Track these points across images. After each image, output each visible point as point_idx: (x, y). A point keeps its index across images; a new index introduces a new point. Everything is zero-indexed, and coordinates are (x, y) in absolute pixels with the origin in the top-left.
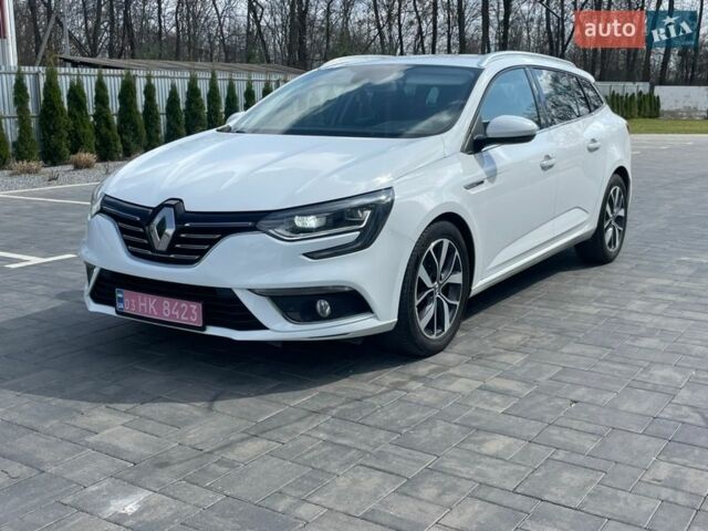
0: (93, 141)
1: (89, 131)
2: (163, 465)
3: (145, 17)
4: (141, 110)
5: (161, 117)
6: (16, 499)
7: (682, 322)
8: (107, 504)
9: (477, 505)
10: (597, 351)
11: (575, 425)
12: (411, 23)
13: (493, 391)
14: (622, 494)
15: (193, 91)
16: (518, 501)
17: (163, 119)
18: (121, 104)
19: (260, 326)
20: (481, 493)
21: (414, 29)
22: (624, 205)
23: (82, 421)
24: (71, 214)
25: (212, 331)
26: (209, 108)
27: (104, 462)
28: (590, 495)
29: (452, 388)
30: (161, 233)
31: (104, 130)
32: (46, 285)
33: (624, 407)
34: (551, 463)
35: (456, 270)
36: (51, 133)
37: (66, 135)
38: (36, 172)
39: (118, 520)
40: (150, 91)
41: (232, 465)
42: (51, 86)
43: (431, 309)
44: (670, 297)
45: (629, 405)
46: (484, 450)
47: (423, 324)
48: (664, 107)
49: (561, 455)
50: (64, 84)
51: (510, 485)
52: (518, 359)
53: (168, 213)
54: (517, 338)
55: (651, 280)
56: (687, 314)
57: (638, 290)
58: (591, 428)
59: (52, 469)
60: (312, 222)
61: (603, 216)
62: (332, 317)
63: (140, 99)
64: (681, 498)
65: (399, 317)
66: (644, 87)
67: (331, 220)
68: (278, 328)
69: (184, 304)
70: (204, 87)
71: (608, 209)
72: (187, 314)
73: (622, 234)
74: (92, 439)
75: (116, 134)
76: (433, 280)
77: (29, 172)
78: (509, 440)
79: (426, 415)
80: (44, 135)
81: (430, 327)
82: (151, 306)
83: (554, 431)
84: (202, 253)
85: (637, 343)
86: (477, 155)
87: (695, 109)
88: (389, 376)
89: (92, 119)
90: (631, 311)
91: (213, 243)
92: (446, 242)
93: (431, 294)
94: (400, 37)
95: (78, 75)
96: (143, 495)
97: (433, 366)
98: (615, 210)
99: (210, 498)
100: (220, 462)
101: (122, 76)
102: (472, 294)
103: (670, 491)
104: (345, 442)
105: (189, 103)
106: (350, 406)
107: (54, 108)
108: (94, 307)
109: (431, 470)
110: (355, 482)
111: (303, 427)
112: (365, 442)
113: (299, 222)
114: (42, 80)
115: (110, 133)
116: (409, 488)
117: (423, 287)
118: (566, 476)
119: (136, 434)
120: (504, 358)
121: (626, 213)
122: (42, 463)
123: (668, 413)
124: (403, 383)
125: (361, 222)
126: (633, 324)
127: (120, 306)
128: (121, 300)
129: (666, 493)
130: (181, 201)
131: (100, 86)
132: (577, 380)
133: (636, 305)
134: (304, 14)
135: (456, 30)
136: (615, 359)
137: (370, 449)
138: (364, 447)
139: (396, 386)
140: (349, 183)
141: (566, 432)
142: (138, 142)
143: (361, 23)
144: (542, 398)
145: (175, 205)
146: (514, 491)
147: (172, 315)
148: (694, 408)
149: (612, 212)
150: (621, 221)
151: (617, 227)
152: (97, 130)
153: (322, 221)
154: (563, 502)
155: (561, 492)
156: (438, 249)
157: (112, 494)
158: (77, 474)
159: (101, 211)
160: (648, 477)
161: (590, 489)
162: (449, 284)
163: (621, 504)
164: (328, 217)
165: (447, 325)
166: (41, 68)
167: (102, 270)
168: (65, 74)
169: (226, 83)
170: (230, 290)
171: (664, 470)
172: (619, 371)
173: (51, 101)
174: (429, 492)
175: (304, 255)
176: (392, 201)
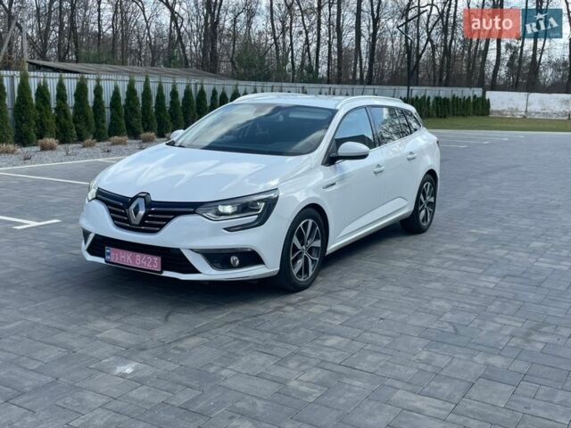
0: (54, 127)
1: (51, 121)
2: (143, 349)
3: (86, 20)
4: (91, 104)
5: (106, 110)
6: (63, 366)
7: (459, 273)
8: (115, 369)
9: (319, 371)
10: (402, 290)
11: (380, 331)
12: (301, 33)
13: (335, 312)
14: (398, 366)
15: (131, 90)
16: (341, 369)
17: (108, 112)
18: (76, 100)
19: (196, 271)
20: (322, 365)
21: (303, 37)
22: (434, 194)
23: (91, 326)
24: (48, 189)
25: (167, 274)
26: (143, 103)
27: (109, 348)
28: (381, 367)
29: (311, 310)
30: (136, 213)
31: (62, 120)
32: (46, 241)
33: (410, 322)
34: (362, 351)
35: (317, 238)
36: (22, 122)
37: (34, 123)
38: (13, 152)
39: (123, 376)
40: (98, 91)
41: (182, 350)
42: (24, 86)
43: (300, 262)
44: (455, 257)
45: (413, 321)
46: (326, 344)
47: (295, 271)
48: (493, 107)
49: (369, 346)
50: (33, 85)
51: (338, 361)
52: (354, 293)
53: (141, 202)
54: (355, 281)
55: (447, 245)
56: (463, 268)
57: (437, 252)
58: (389, 333)
59: (80, 351)
60: (229, 209)
61: (418, 202)
62: (241, 266)
63: (91, 97)
64: (429, 369)
65: (281, 267)
66: (478, 92)
67: (240, 208)
68: (208, 273)
69: (150, 257)
70: (139, 88)
71: (422, 197)
72: (152, 263)
73: (432, 214)
74: (98, 336)
75: (71, 122)
76: (302, 245)
77: (7, 152)
78: (340, 339)
79: (295, 325)
80: (17, 123)
81: (300, 273)
82: (129, 257)
83: (367, 334)
84: (161, 227)
85: (428, 286)
86: (332, 166)
87: (517, 110)
88: (273, 303)
89: (53, 112)
90: (429, 266)
91: (168, 220)
92: (311, 221)
93: (301, 253)
94: (291, 44)
95: (45, 78)
96: (134, 364)
97: (300, 298)
98: (428, 198)
99: (172, 366)
100: (176, 348)
101: (77, 79)
102: (327, 253)
103: (425, 365)
104: (247, 338)
105: (128, 100)
106: (249, 320)
107: (26, 104)
108: (90, 258)
109: (295, 354)
110: (252, 359)
111: (222, 331)
112: (259, 339)
113: (221, 209)
114: (17, 81)
115: (67, 122)
116: (282, 362)
117: (295, 249)
118: (370, 357)
119: (124, 333)
120: (345, 293)
121: (435, 200)
122: (74, 348)
123: (435, 326)
124: (282, 307)
125: (259, 210)
126: (429, 274)
127: (108, 257)
128: (109, 254)
129: (421, 366)
130: (148, 194)
131: (61, 86)
132: (386, 307)
133: (433, 262)
134: (215, 24)
135: (335, 42)
136: (413, 295)
137: (261, 343)
138: (257, 342)
139: (278, 309)
140: (254, 185)
141: (374, 335)
142: (88, 130)
143: (260, 33)
144: (364, 317)
145: (145, 196)
146: (340, 364)
147: (141, 264)
148: (451, 323)
149: (425, 199)
150: (432, 205)
151: (429, 209)
152: (57, 121)
153: (235, 209)
154: (365, 369)
155: (366, 365)
156: (305, 226)
157: (117, 363)
158: (95, 353)
159: (96, 198)
160: (414, 358)
161: (382, 364)
162: (312, 247)
163: (397, 371)
164: (238, 206)
165: (311, 273)
166: (15, 72)
167: (96, 235)
168: (34, 77)
169: (157, 85)
170: (178, 250)
171: (424, 355)
172: (413, 302)
173: (23, 97)
174: (292, 364)
175: (225, 229)
176: (278, 197)
